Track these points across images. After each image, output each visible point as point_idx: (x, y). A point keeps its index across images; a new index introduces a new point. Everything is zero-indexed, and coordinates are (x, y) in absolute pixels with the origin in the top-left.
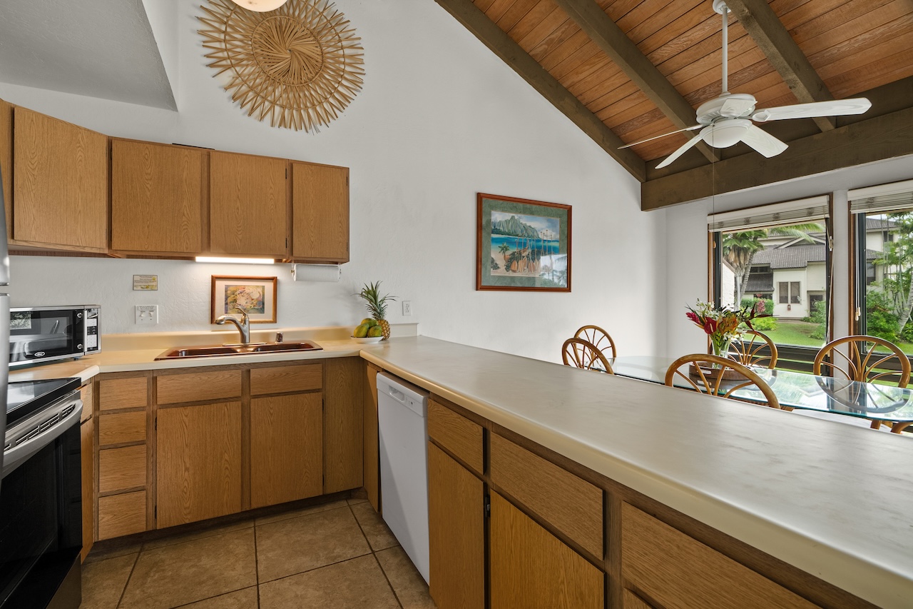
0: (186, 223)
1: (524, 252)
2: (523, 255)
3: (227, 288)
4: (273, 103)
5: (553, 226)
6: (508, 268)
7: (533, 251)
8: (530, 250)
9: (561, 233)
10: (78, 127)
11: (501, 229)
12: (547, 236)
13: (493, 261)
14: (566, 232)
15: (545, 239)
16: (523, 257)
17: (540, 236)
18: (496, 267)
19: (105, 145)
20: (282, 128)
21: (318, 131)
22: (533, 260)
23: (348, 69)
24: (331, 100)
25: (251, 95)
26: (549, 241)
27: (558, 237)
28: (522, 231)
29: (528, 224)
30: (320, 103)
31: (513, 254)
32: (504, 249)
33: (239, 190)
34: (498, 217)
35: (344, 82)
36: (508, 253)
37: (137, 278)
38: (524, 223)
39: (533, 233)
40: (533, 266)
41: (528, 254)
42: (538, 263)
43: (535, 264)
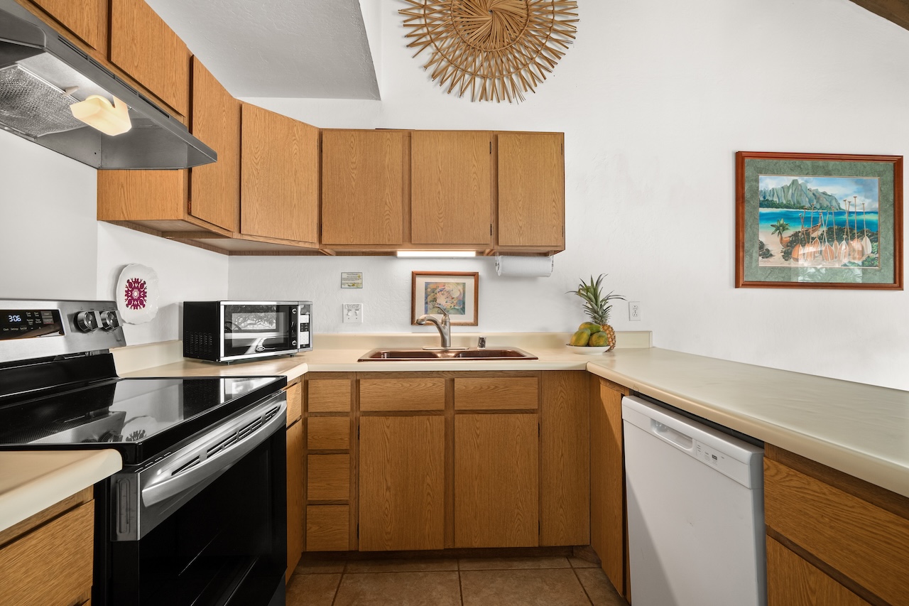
0: (388, 212)
1: (814, 231)
2: (813, 235)
3: (427, 284)
4: (474, 75)
5: (866, 189)
6: (787, 255)
7: (830, 231)
8: (825, 228)
9: (882, 198)
10: (294, 120)
11: (776, 199)
12: (855, 206)
13: (762, 246)
14: (891, 198)
15: (852, 209)
16: (813, 239)
17: (844, 206)
18: (767, 254)
19: (316, 137)
20: (483, 101)
21: (522, 99)
22: (831, 242)
25: (450, 69)
27: (876, 206)
28: (810, 201)
29: (821, 190)
31: (796, 235)
32: (780, 229)
33: (440, 172)
34: (769, 183)
36: (787, 234)
37: (345, 276)
38: (813, 188)
39: (830, 202)
40: (831, 251)
41: (822, 234)
42: (839, 247)
43: (833, 248)
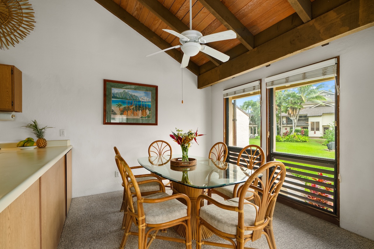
1: (131, 107)
2: (131, 108)
5: (147, 95)
6: (122, 114)
7: (136, 107)
8: (134, 106)
9: (152, 98)
11: (118, 96)
12: (144, 100)
13: (113, 111)
14: (155, 98)
15: (143, 101)
16: (131, 109)
17: (140, 100)
18: (115, 114)
21: (8, 48)
22: (136, 111)
23: (24, 19)
24: (15, 34)
26: (145, 102)
27: (150, 100)
28: (130, 97)
29: (133, 94)
30: (9, 35)
31: (125, 108)
32: (119, 106)
34: (115, 91)
35: (23, 25)
36: (122, 107)
38: (131, 93)
39: (136, 98)
40: (136, 113)
41: (134, 108)
42: (139, 112)
43: (137, 112)
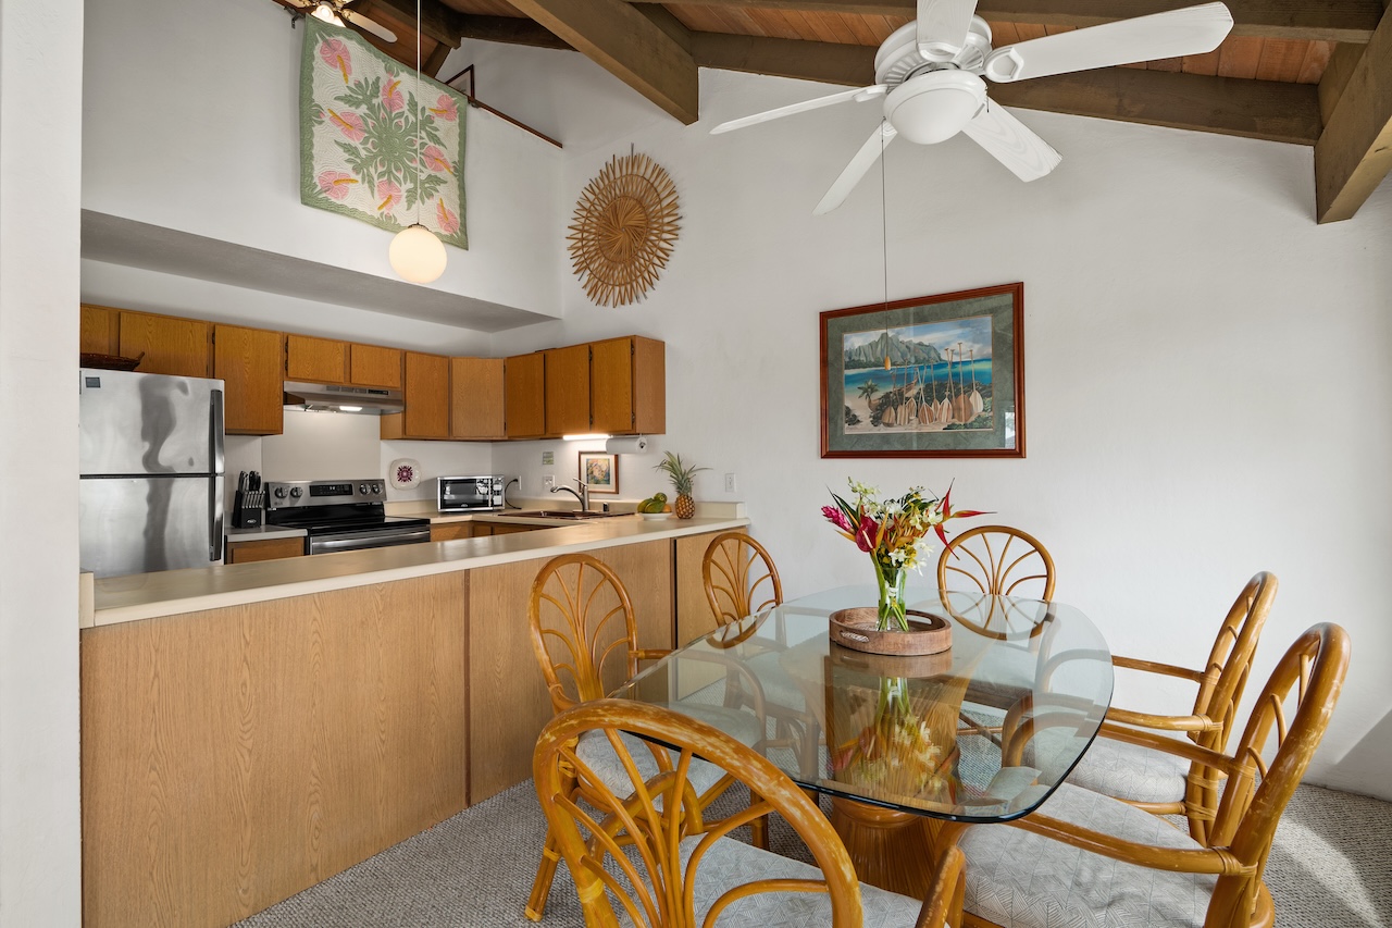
1: (908, 390)
2: (907, 395)
3: (587, 460)
4: (614, 285)
5: (975, 332)
6: (876, 420)
7: (928, 388)
8: (922, 386)
11: (863, 358)
12: (960, 354)
13: (848, 410)
15: (956, 359)
16: (908, 399)
17: (945, 357)
18: (854, 420)
21: (646, 297)
22: (929, 402)
24: (654, 260)
25: (600, 283)
26: (964, 363)
27: (989, 350)
28: (903, 355)
29: (916, 340)
31: (887, 396)
32: (869, 391)
34: (855, 342)
35: (664, 235)
36: (877, 396)
37: (545, 455)
38: (906, 340)
39: (928, 354)
40: (930, 411)
41: (919, 393)
42: (939, 406)
43: (932, 408)
